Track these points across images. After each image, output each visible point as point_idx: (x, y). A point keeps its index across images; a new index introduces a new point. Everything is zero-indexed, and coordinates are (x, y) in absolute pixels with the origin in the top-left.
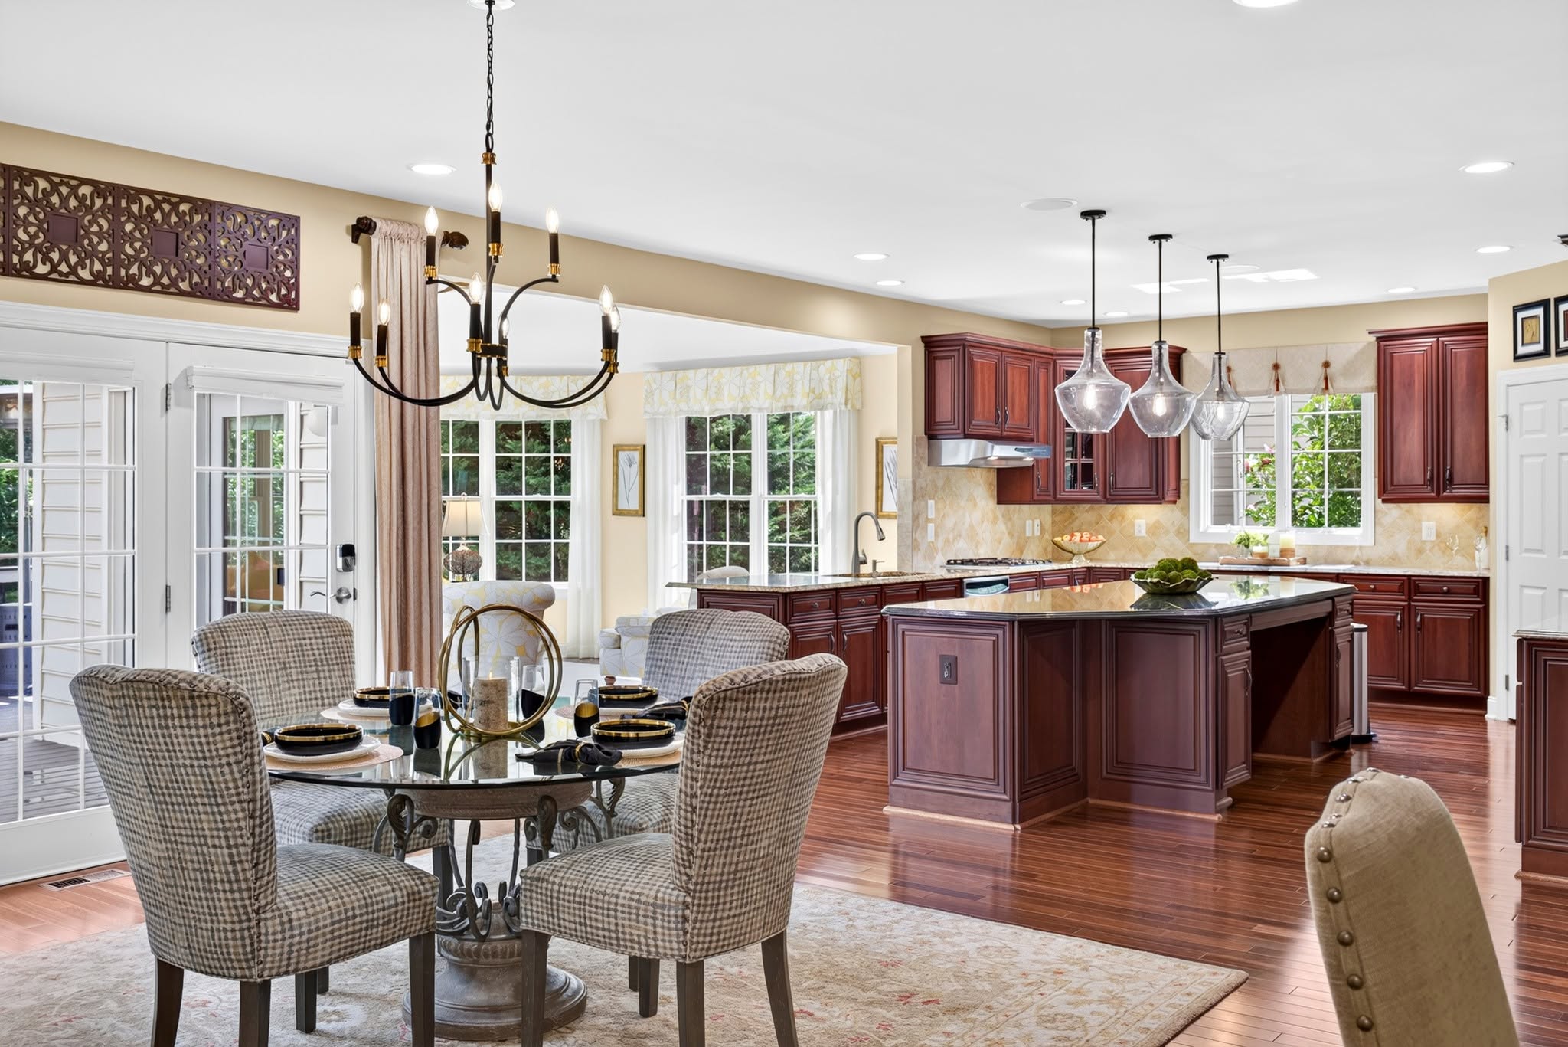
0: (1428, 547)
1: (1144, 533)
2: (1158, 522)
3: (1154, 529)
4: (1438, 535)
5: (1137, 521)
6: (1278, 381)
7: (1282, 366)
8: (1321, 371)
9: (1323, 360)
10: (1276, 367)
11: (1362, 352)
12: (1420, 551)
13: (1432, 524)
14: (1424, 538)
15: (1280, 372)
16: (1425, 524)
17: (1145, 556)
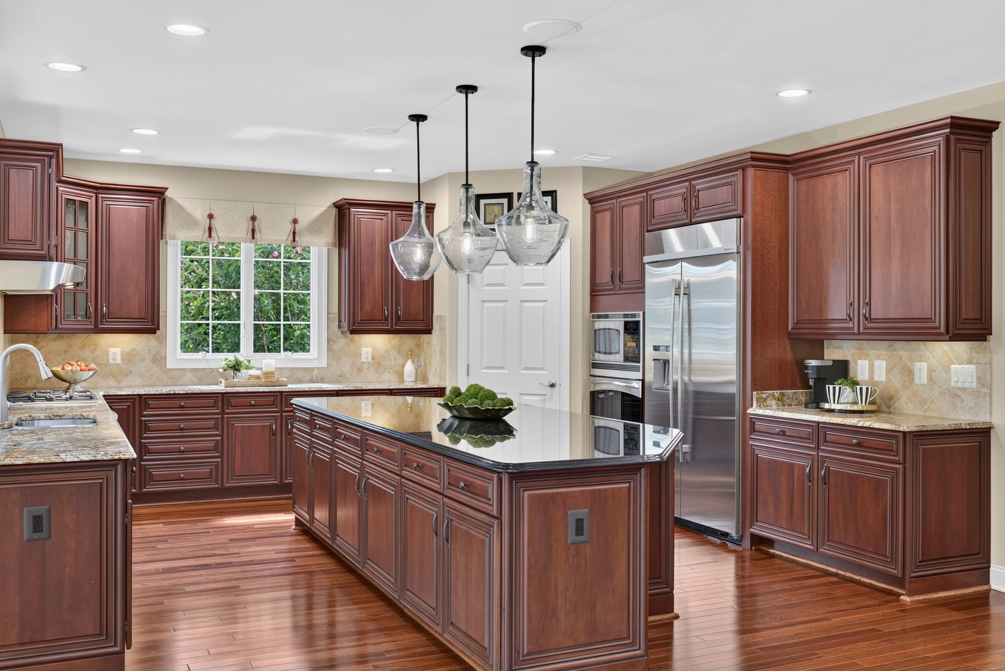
0: (366, 366)
1: (119, 361)
2: (134, 350)
3: (129, 357)
4: (373, 358)
5: (111, 350)
6: (253, 231)
7: (258, 217)
8: (289, 227)
9: (292, 219)
10: (254, 219)
11: (322, 215)
12: (360, 370)
13: (370, 350)
14: (363, 360)
15: (256, 223)
16: (364, 349)
17: (119, 382)
